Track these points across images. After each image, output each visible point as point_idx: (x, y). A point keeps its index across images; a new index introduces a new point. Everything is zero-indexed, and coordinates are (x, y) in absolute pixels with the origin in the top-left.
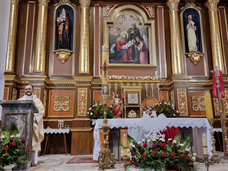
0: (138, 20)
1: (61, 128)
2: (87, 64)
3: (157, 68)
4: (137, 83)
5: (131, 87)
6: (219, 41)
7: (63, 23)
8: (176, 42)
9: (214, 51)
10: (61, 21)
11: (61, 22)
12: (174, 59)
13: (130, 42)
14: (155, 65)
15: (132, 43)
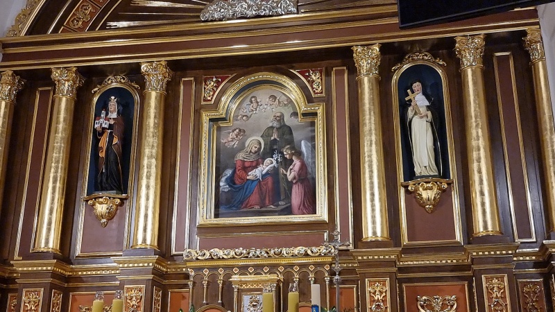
0: (289, 105)
3: (330, 225)
4: (272, 267)
7: (109, 131)
10: (103, 126)
11: (104, 129)
12: (365, 201)
13: (268, 161)
14: (323, 218)
15: (272, 163)
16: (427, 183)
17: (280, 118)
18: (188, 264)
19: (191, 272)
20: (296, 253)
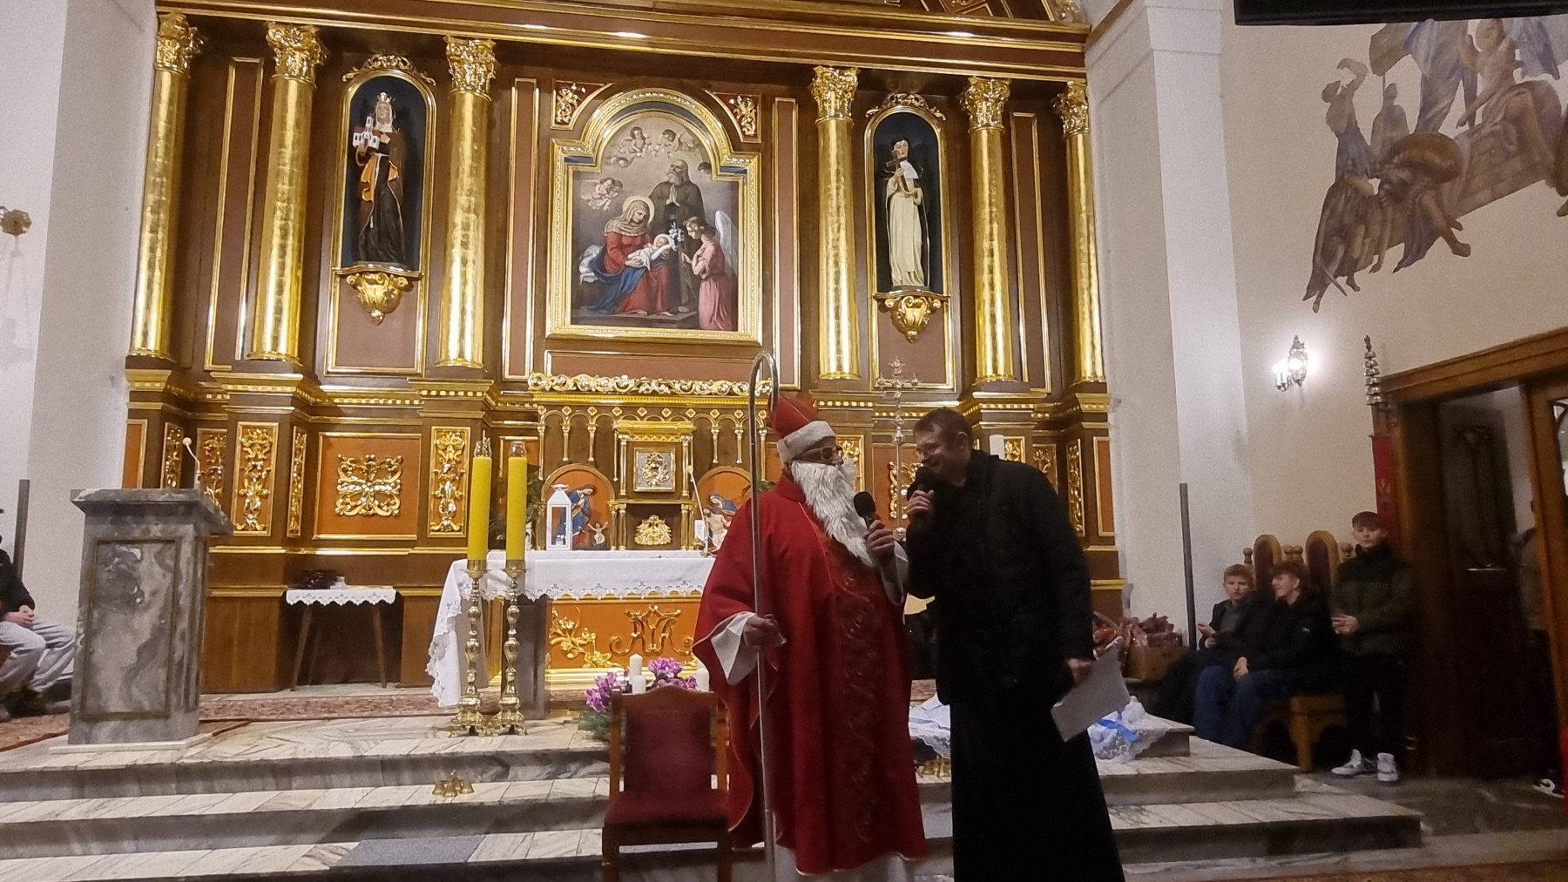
0: (697, 150)
2: (475, 327)
4: (677, 409)
5: (652, 425)
7: (380, 155)
10: (372, 144)
11: (371, 149)
13: (660, 238)
14: (755, 338)
15: (667, 243)
16: (915, 297)
17: (682, 171)
18: (537, 398)
19: (542, 410)
20: (717, 391)
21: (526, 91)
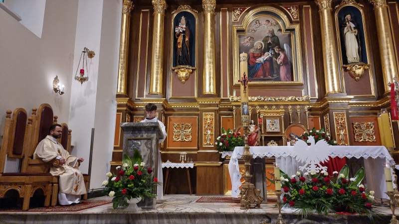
0: (277, 25)
1: (183, 161)
2: (213, 82)
3: (305, 86)
4: (276, 105)
5: (270, 111)
6: (390, 47)
7: (183, 34)
8: (330, 50)
9: (384, 61)
10: (180, 31)
11: (180, 32)
12: (327, 74)
13: (266, 53)
14: (301, 82)
15: (269, 55)
16: (359, 65)
17: (272, 32)
18: (233, 104)
19: (234, 108)
20: (290, 100)
21: (224, 12)
